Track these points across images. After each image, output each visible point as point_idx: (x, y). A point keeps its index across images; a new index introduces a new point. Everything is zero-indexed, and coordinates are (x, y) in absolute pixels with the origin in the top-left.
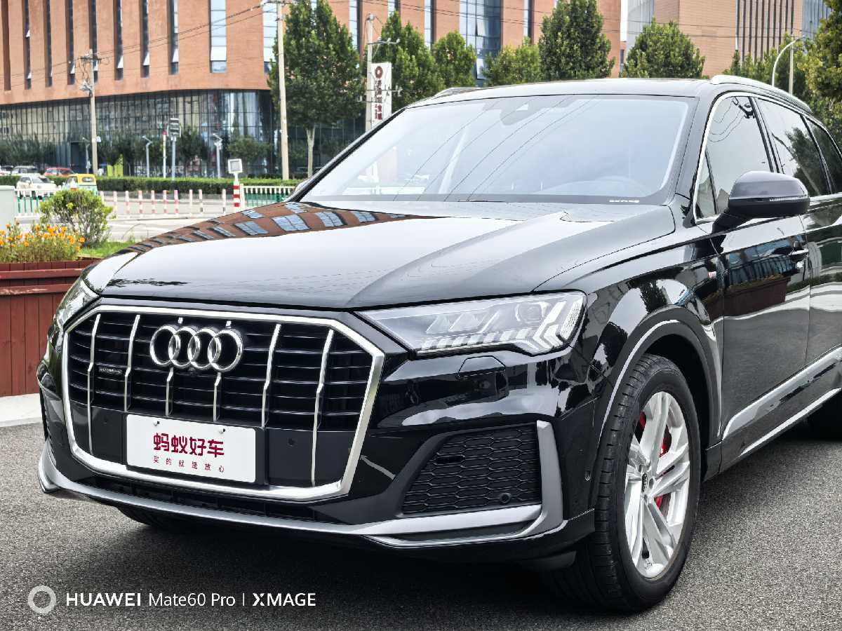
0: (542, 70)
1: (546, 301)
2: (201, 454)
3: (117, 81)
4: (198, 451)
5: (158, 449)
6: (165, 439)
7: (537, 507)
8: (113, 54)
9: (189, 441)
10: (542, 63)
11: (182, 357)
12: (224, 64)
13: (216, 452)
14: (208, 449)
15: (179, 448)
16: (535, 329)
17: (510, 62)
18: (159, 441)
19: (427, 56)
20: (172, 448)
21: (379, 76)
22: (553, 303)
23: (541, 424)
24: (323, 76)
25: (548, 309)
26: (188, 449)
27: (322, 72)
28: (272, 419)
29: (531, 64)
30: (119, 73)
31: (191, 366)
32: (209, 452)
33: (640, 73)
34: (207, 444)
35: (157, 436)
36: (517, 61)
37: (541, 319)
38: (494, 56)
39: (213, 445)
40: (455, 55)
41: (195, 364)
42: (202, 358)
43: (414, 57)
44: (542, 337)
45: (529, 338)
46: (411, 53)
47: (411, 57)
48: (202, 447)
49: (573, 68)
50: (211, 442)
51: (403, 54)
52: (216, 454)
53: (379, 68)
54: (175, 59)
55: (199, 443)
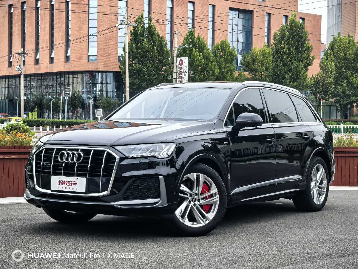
0: (273, 62)
1: (165, 145)
2: (71, 185)
3: (36, 66)
4: (70, 184)
5: (60, 184)
6: (62, 182)
7: (159, 199)
8: (34, 51)
9: (68, 182)
10: (273, 58)
11: (67, 159)
12: (96, 57)
13: (75, 184)
14: (73, 184)
15: (66, 184)
16: (161, 152)
17: (256, 57)
18: (60, 182)
19: (208, 54)
20: (63, 184)
21: (181, 65)
22: (167, 146)
23: (160, 177)
24: (151, 64)
25: (165, 147)
26: (68, 184)
27: (150, 62)
28: (90, 175)
29: (268, 58)
30: (37, 61)
31: (69, 162)
32: (73, 185)
33: (329, 63)
34: (73, 182)
35: (59, 181)
36: (260, 56)
37: (163, 149)
38: (247, 53)
39: (75, 183)
40: (225, 53)
41: (70, 161)
42: (72, 159)
43: (201, 54)
44: (162, 154)
45: (159, 154)
46: (200, 52)
47: (200, 54)
48: (72, 183)
49: (290, 61)
50: (74, 182)
51: (195, 52)
52: (75, 185)
53: (181, 60)
54: (69, 54)
55: (71, 182)
